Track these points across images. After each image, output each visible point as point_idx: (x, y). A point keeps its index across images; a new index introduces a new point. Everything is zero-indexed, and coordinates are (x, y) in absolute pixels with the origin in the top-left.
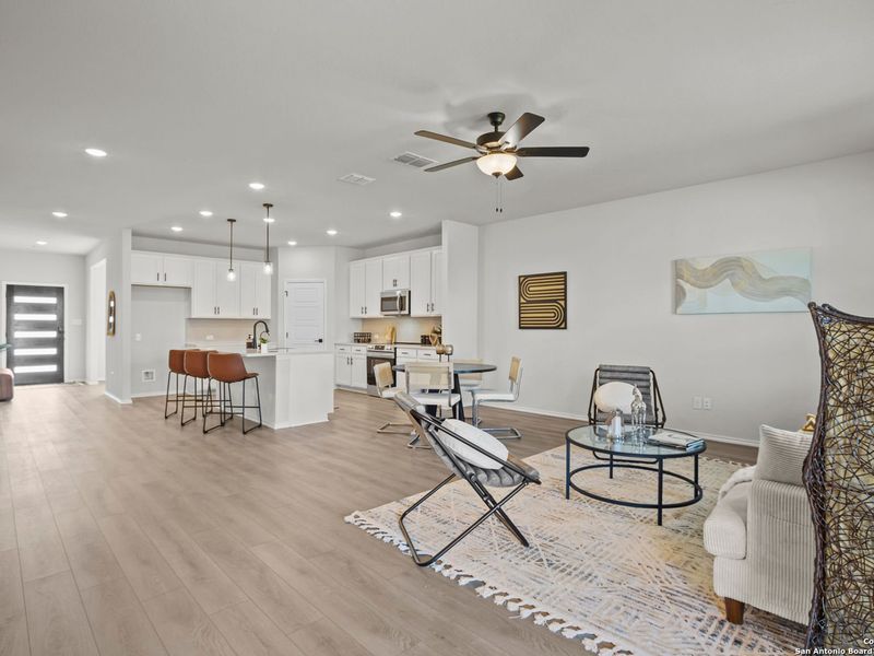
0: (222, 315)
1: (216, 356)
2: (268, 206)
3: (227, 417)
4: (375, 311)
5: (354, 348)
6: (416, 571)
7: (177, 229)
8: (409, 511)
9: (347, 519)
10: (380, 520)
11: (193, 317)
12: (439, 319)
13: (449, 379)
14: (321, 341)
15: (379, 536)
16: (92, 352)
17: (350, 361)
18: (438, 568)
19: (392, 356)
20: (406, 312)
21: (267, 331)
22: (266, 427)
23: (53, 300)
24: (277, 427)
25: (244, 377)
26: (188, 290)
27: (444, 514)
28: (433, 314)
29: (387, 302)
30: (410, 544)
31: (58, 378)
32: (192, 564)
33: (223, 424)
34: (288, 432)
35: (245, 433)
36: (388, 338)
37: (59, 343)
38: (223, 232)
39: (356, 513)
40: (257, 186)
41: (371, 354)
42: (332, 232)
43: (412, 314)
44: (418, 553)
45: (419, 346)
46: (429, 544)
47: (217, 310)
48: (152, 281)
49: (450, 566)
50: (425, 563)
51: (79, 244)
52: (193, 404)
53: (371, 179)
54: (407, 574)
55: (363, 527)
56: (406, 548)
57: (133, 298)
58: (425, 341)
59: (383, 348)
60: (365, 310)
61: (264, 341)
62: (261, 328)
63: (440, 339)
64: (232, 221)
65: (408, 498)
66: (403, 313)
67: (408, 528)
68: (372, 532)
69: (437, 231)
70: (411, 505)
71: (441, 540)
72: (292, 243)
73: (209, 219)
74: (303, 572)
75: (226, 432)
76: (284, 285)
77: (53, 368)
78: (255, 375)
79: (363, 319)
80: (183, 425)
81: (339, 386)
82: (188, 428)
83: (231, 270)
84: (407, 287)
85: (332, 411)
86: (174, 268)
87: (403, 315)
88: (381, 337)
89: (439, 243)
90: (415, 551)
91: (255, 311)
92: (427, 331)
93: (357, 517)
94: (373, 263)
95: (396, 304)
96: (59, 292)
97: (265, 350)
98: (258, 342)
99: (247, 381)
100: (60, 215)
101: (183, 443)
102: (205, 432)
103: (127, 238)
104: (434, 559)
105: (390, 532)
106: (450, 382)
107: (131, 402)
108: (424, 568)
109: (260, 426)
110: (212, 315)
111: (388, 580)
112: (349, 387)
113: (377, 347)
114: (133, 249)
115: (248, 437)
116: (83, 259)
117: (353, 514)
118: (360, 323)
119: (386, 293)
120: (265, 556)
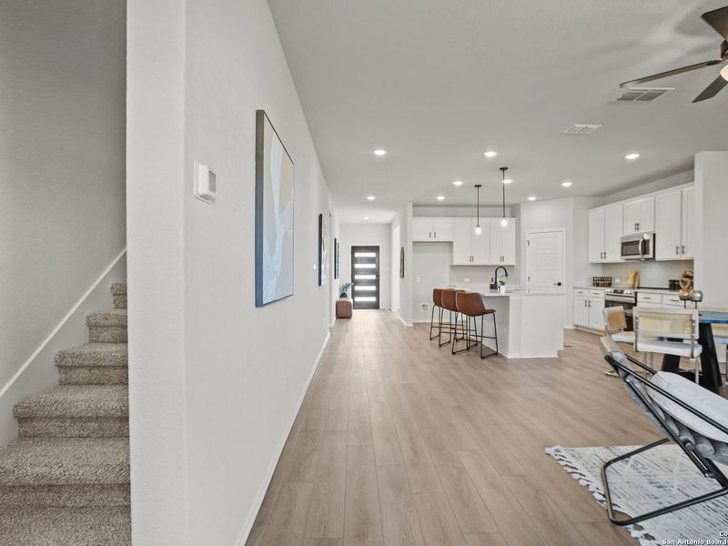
0: (476, 262)
1: (463, 295)
2: (503, 169)
3: (472, 343)
4: (615, 256)
5: (592, 291)
6: (608, 527)
7: (441, 198)
8: (615, 460)
9: (548, 450)
10: (581, 461)
11: (454, 264)
12: (691, 262)
13: (693, 327)
14: (559, 284)
15: (576, 476)
16: (393, 289)
17: (588, 304)
18: (635, 534)
19: (633, 300)
20: (651, 256)
21: (507, 275)
22: (501, 356)
23: (373, 255)
24: (510, 356)
25: (483, 312)
26: (451, 243)
27: (662, 477)
28: (684, 257)
29: (627, 247)
30: (607, 495)
31: (376, 306)
32: (414, 450)
33: (468, 349)
34: (519, 363)
35: (482, 358)
36: (630, 282)
37: (377, 282)
38: (471, 197)
39: (558, 447)
40: (490, 154)
41: (609, 298)
42: (567, 184)
43: (657, 258)
44: (614, 508)
45: (667, 292)
46: (633, 504)
47: (472, 259)
48: (426, 239)
49: (653, 538)
50: (621, 522)
51: (386, 216)
52: (448, 330)
53: (596, 127)
54: (594, 525)
55: (562, 463)
56: (601, 498)
57: (414, 251)
58: (674, 286)
59: (622, 292)
60: (604, 255)
61: (503, 283)
62: (501, 272)
63: (692, 284)
64: (478, 186)
65: (619, 447)
66: (646, 256)
67: (611, 478)
68: (570, 470)
69: (690, 167)
70: (621, 455)
71: (648, 504)
72: (532, 199)
73: (461, 187)
74: (493, 485)
75: (469, 355)
76: (527, 235)
77: (373, 299)
78: (492, 311)
79: (603, 264)
80: (440, 346)
81: (577, 326)
82: (443, 348)
83: (478, 226)
84: (652, 230)
85: (562, 348)
86: (441, 228)
87: (647, 259)
88: (623, 282)
89: (692, 179)
90: (611, 504)
91: (502, 259)
92: (677, 275)
93: (557, 451)
94: (613, 209)
95: (638, 249)
96: (376, 249)
97: (503, 291)
98: (499, 284)
99: (485, 315)
100: (371, 198)
101: (436, 359)
102: (454, 353)
103: (410, 209)
104: (633, 521)
105: (589, 476)
106: (693, 332)
107: (412, 325)
108: (619, 528)
109: (496, 354)
110: (468, 263)
111: (573, 524)
112: (586, 328)
113: (615, 291)
114: (414, 216)
115: (485, 362)
116: (389, 226)
117: (555, 448)
118: (600, 269)
119: (627, 237)
120: (467, 461)
